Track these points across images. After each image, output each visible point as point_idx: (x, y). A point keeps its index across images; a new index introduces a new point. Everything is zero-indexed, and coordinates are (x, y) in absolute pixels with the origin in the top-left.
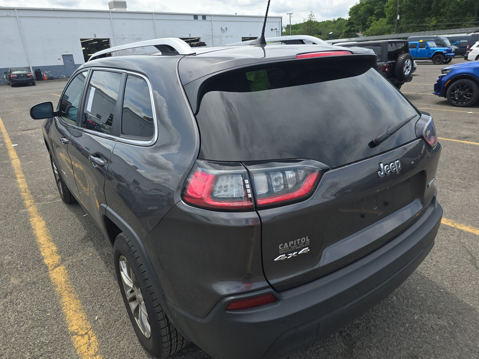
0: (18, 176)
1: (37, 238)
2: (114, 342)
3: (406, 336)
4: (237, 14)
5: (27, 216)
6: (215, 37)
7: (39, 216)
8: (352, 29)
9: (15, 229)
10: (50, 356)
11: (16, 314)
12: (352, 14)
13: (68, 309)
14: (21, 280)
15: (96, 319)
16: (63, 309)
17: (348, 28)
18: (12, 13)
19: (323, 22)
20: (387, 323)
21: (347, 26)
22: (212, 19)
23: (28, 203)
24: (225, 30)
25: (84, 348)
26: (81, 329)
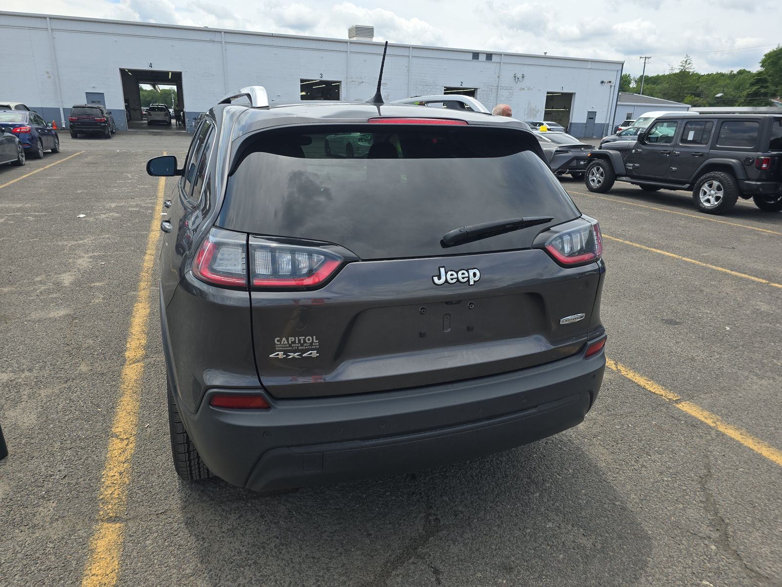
0: (148, 252)
1: (131, 326)
2: (152, 454)
3: (517, 542)
4: (547, 54)
5: (134, 299)
6: (502, 88)
7: (147, 303)
8: (763, 90)
9: (114, 312)
10: (79, 452)
11: (68, 402)
12: (766, 63)
13: (123, 409)
14: (90, 368)
15: (146, 426)
16: (117, 408)
17: (754, 88)
18: (217, 37)
19: (708, 75)
20: (502, 521)
21: (752, 84)
22: (502, 60)
23: (143, 285)
24: (520, 78)
25: (116, 453)
26: (125, 433)
